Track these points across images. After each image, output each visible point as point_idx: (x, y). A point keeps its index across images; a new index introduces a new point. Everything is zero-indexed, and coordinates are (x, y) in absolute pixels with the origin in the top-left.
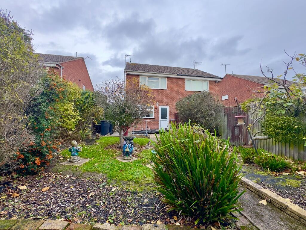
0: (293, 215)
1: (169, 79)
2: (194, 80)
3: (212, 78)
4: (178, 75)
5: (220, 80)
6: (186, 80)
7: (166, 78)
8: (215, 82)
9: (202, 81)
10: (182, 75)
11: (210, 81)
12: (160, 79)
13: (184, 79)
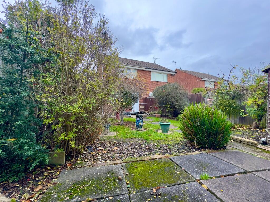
0: (246, 143)
1: (139, 71)
2: (157, 73)
3: (170, 72)
4: (146, 68)
5: (175, 74)
6: (151, 72)
7: (137, 70)
8: (172, 75)
9: (163, 74)
10: (149, 69)
11: (168, 74)
12: (132, 70)
13: (150, 72)
